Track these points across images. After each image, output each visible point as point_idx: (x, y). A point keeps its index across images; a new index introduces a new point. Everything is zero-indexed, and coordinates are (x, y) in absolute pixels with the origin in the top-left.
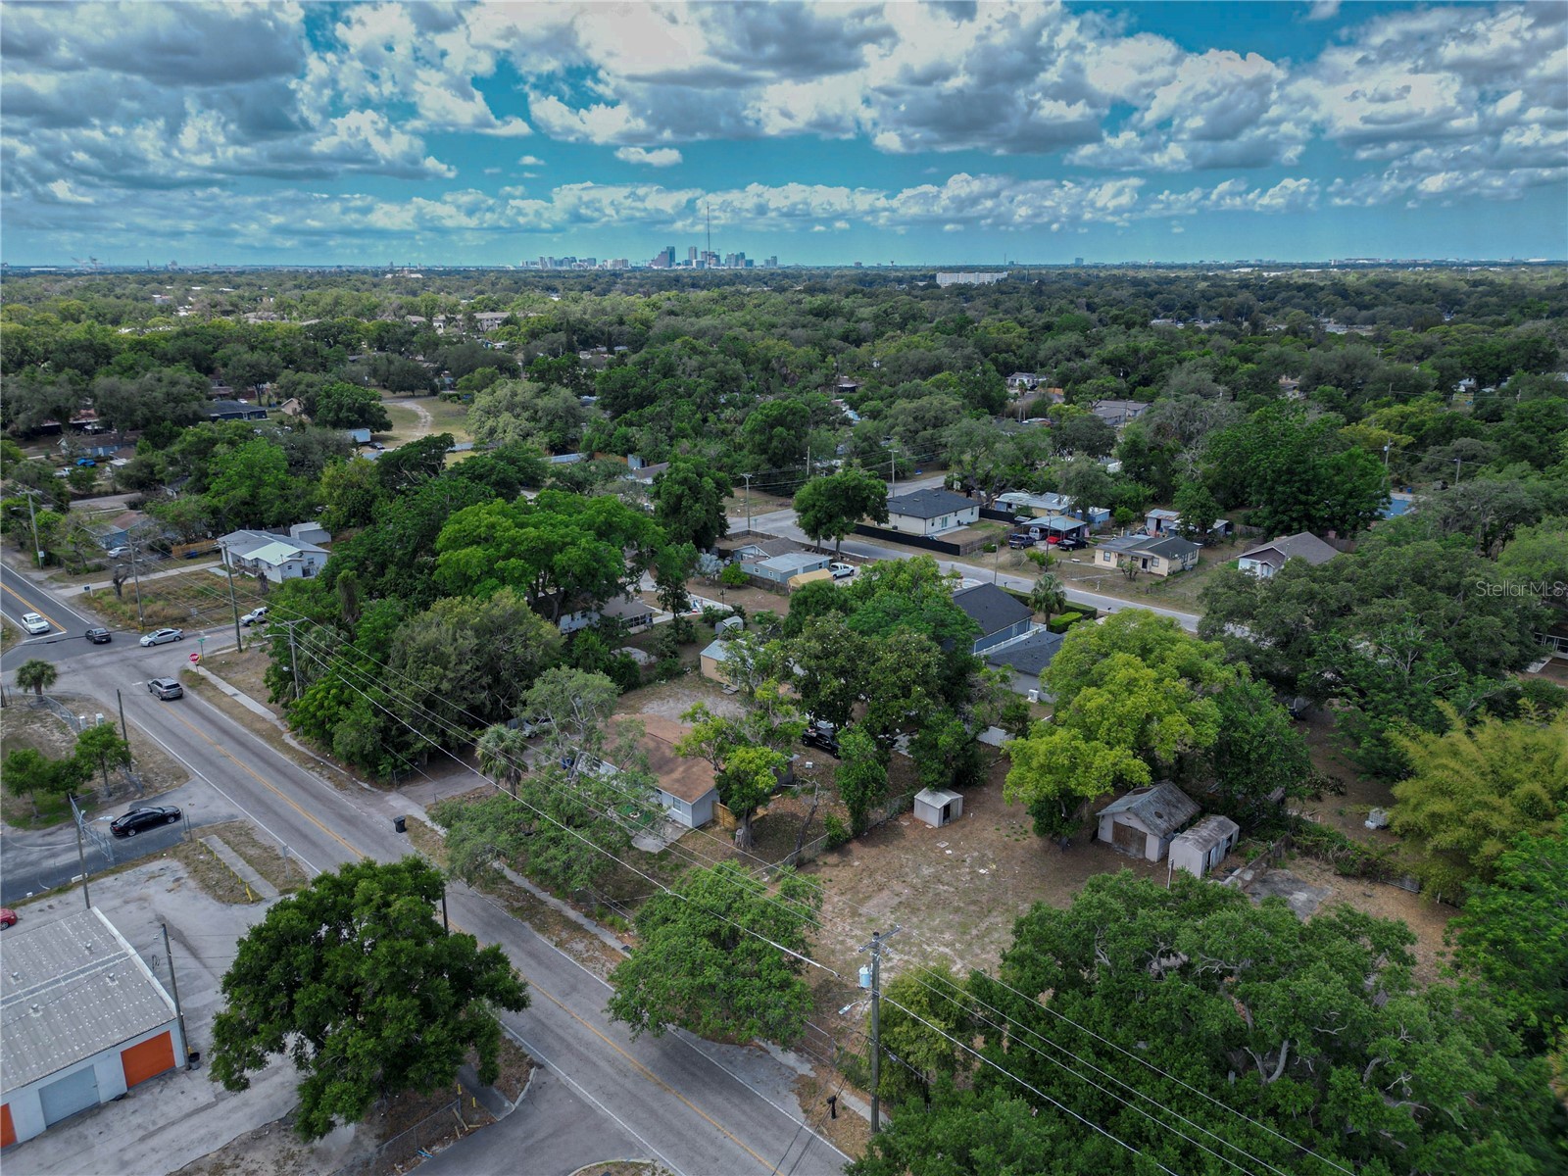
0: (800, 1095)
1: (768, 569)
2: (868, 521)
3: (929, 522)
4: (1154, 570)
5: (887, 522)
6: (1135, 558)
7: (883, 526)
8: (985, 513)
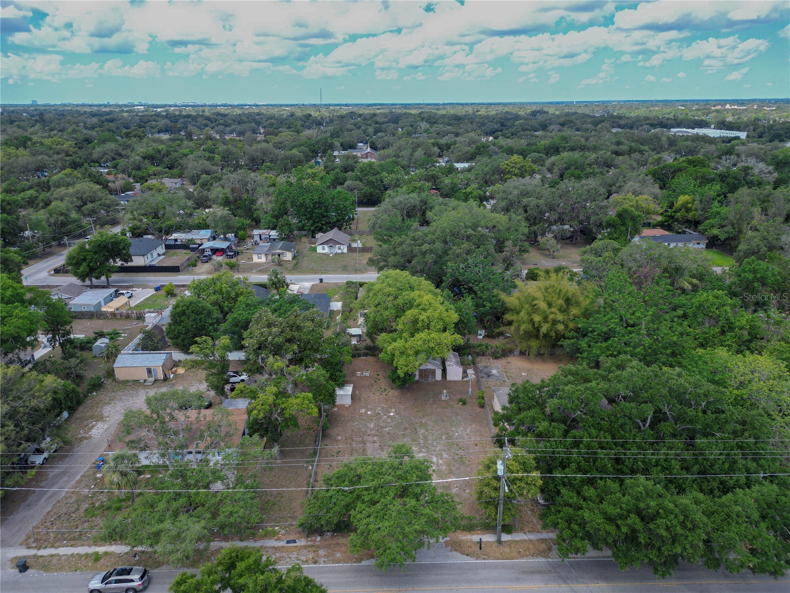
0: (456, 550)
1: (80, 305)
2: (119, 263)
3: (146, 257)
4: (285, 259)
5: (132, 261)
6: (273, 255)
7: (130, 264)
8: (168, 247)
